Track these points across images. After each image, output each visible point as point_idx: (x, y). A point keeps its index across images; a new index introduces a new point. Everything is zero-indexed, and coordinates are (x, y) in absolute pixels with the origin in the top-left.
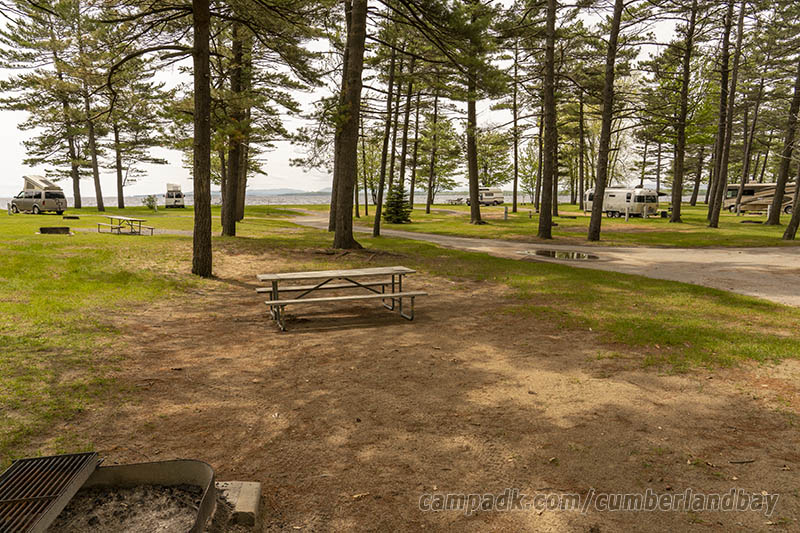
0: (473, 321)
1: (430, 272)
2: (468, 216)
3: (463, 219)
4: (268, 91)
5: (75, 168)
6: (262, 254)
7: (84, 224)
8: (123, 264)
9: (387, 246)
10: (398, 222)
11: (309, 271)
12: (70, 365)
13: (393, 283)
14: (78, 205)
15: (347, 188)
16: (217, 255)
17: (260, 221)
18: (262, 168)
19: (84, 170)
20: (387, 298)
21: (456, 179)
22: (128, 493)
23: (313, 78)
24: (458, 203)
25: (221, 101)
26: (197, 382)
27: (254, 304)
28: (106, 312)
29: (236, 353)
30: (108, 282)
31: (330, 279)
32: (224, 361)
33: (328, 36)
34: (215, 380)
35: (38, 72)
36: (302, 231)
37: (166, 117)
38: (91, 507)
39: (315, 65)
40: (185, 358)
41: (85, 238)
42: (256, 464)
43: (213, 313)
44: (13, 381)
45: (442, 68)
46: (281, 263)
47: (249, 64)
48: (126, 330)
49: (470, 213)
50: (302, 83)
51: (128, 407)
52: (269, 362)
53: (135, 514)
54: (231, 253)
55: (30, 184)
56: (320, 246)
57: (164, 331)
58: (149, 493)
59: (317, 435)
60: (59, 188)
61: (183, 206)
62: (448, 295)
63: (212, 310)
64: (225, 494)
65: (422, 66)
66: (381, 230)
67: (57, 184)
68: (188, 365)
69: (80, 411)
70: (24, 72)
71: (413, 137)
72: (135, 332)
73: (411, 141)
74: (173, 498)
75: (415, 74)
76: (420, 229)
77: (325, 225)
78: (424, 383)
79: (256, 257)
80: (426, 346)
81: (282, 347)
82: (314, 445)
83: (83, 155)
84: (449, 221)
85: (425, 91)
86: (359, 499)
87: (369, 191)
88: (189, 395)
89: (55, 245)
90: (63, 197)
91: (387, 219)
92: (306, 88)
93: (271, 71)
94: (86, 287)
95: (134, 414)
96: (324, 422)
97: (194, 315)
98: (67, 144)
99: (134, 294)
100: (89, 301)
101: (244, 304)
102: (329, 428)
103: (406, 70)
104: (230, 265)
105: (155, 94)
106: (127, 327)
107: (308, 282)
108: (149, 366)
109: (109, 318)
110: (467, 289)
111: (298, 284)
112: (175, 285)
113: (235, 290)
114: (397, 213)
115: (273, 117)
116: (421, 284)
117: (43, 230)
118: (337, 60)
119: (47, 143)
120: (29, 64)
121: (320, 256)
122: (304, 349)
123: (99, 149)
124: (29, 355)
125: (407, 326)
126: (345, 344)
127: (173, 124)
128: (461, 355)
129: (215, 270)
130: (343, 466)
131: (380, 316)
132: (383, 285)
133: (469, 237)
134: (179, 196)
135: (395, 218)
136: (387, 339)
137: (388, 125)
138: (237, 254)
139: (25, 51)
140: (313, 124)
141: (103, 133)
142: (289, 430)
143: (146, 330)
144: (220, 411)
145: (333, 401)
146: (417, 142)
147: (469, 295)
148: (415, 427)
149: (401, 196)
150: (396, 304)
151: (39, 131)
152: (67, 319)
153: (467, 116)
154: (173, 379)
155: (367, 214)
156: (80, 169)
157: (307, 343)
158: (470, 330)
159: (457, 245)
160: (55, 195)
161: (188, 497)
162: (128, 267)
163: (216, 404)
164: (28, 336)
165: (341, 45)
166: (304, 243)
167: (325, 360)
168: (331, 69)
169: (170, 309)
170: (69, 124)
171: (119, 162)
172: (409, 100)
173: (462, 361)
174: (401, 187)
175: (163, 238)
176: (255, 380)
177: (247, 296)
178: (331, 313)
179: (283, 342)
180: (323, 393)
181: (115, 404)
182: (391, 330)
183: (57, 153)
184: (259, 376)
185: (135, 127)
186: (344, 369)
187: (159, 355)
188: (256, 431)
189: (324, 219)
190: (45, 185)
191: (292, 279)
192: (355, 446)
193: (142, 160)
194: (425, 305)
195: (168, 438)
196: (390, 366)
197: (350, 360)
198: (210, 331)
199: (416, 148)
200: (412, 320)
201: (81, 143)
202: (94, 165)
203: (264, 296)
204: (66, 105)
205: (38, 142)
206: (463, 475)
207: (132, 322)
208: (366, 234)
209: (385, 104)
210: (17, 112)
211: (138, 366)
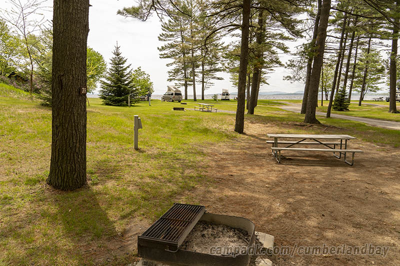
0: (393, 171)
1: (363, 140)
2: (387, 108)
3: (384, 110)
4: (273, 42)
5: (186, 82)
6: (267, 124)
7: (189, 106)
8: (205, 125)
9: (335, 123)
10: (341, 110)
11: (291, 134)
12: (188, 167)
13: (341, 144)
14: (186, 98)
15: (314, 91)
16: (246, 123)
17: (265, 108)
18: (267, 81)
19: (190, 83)
20: (336, 151)
21: (379, 86)
22: (216, 227)
23: (298, 34)
24: (381, 100)
25: (253, 49)
26: (239, 183)
27: (264, 148)
28: (199, 146)
29: (256, 170)
30: (200, 132)
31: (305, 139)
32: (251, 174)
33: (307, 11)
34: (248, 183)
35: (175, 42)
36: (287, 113)
37: (226, 58)
38: (202, 229)
39: (299, 27)
40: (234, 170)
41: (190, 112)
42: (270, 227)
43: (245, 151)
44: (168, 171)
45: (375, 21)
46: (276, 129)
47: (265, 30)
48: (208, 155)
49: (389, 106)
50: (291, 36)
51: (211, 189)
52: (273, 177)
53: (220, 237)
54: (252, 123)
55: (169, 89)
56: (297, 121)
57: (223, 156)
58: (225, 229)
59: (300, 219)
60: (180, 91)
61: (229, 100)
62: (375, 153)
63: (244, 149)
64: (258, 237)
65: (362, 21)
66: (331, 114)
67: (179, 89)
68: (235, 174)
69: (193, 187)
70: (170, 42)
71: (353, 62)
72: (212, 156)
73: (352, 64)
74: (235, 234)
75: (358, 26)
76: (355, 114)
77: (299, 110)
78: (362, 202)
79: (263, 125)
80: (362, 181)
81: (279, 171)
82: (299, 223)
83: (189, 76)
84: (374, 111)
85: (363, 36)
86: (326, 257)
87: (324, 93)
88: (237, 188)
89: (179, 115)
90: (181, 95)
91: (334, 108)
92: (293, 39)
93: (275, 32)
94: (192, 134)
95: (214, 192)
96: (304, 213)
97: (236, 151)
98: (183, 72)
99: (211, 139)
100: (193, 140)
101: (259, 148)
102: (307, 216)
103: (351, 25)
104: (251, 128)
105: (220, 47)
106: (208, 153)
107: (291, 139)
108: (219, 171)
109: (201, 148)
110: (388, 151)
111: (286, 140)
112: (227, 136)
113: (254, 141)
114: (341, 105)
115: (274, 55)
116: (357, 146)
117: (175, 109)
118: (311, 23)
119: (177, 71)
120: (172, 38)
121: (297, 127)
122: (291, 173)
123: (196, 74)
124: (173, 161)
125: (349, 169)
126: (313, 174)
127: (229, 61)
128: (385, 189)
129: (245, 130)
130: (316, 237)
131: (332, 161)
132: (335, 145)
133: (387, 120)
134: (227, 95)
135: (339, 107)
136: (337, 174)
137: (339, 56)
138: (254, 124)
139: (171, 33)
140: (297, 58)
141: (198, 67)
142: (286, 213)
143: (216, 155)
144: (251, 198)
145: (308, 203)
146: (355, 65)
147: (390, 155)
148: (358, 226)
149: (344, 96)
150: (342, 155)
151: (174, 66)
152: (185, 147)
153: (391, 48)
154: (229, 179)
155: (322, 105)
156: (188, 82)
157: (292, 170)
158: (391, 175)
159: (380, 125)
160: (178, 94)
161: (242, 235)
162: (208, 127)
163: (249, 194)
164: (171, 153)
165: (314, 15)
166: (288, 119)
167: (302, 181)
168: (307, 28)
169: (226, 147)
170: (185, 63)
171: (203, 79)
172: (352, 42)
173: (387, 193)
174: (344, 91)
175: (221, 114)
176: (267, 186)
177: (260, 144)
178: (303, 157)
179: (280, 169)
180: (302, 198)
181: (206, 187)
182: (339, 169)
183: (180, 76)
184: (269, 184)
185: (211, 63)
186: (313, 187)
187: (223, 167)
188: (269, 211)
189: (299, 108)
190: (175, 90)
191: (283, 137)
192: (322, 228)
193: (213, 78)
194: (360, 158)
195: (229, 206)
196: (340, 189)
197: (316, 183)
198: (244, 159)
199: (354, 69)
200: (352, 165)
201: (189, 71)
202: (194, 81)
203: (269, 144)
204: (184, 55)
205: (173, 71)
206: (391, 259)
207: (210, 151)
208: (322, 116)
209: (339, 44)
210: (166, 59)
211: (214, 171)
